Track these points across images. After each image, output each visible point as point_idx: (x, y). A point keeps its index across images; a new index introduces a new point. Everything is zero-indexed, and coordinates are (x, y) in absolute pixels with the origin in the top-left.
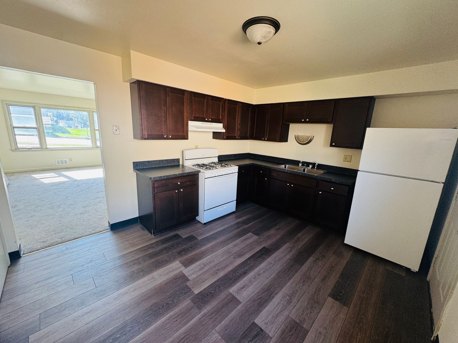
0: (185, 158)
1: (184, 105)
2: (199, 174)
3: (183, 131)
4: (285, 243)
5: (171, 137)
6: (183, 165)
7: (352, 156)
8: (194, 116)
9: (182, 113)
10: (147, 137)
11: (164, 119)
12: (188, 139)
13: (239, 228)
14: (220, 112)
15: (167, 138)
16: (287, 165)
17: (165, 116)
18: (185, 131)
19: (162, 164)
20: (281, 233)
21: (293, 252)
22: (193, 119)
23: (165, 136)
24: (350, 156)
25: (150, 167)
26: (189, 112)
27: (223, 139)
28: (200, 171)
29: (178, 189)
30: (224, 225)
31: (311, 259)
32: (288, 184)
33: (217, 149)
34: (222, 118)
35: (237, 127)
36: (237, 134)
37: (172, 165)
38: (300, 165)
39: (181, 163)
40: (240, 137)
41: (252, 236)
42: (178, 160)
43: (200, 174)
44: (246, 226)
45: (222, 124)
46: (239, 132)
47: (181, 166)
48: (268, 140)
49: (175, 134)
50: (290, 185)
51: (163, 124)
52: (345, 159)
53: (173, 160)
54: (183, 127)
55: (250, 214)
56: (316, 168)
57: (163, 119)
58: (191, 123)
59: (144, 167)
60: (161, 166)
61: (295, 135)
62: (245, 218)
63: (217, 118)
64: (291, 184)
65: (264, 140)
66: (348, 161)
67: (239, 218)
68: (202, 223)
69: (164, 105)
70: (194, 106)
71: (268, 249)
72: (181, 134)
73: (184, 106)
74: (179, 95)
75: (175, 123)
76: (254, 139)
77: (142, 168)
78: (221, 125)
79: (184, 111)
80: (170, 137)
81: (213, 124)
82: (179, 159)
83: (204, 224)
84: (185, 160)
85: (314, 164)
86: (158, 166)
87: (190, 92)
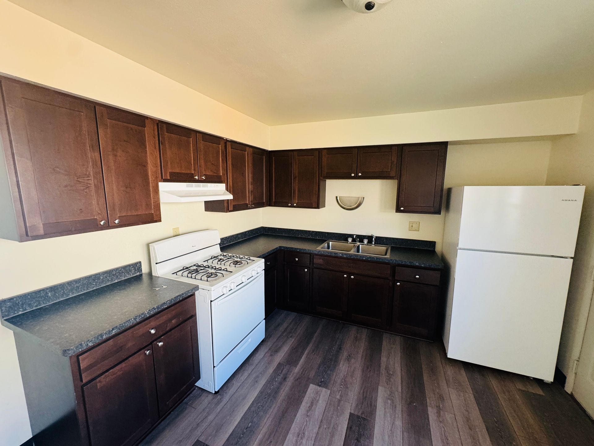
0: (156, 259)
1: (146, 148)
2: (197, 293)
3: (148, 206)
4: (375, 390)
5: (119, 222)
6: (150, 274)
7: (419, 222)
8: (170, 172)
9: (143, 165)
10: (42, 232)
11: (96, 181)
12: (160, 221)
13: (288, 380)
14: (220, 163)
15: (108, 226)
16: (331, 243)
17: (96, 174)
18: (153, 204)
19: (96, 285)
20: (358, 364)
21: (399, 408)
22: (169, 178)
23: (102, 223)
24: (417, 223)
25: (62, 299)
26: (159, 163)
27: (228, 210)
28: (197, 288)
29: (151, 343)
30: (256, 381)
31: (432, 413)
32: (346, 276)
33: (216, 230)
34: (223, 174)
35: (249, 189)
36: (249, 199)
37: (123, 279)
38: (350, 240)
39: (145, 269)
40: (254, 204)
41: (317, 393)
42: (137, 266)
43: (198, 295)
44: (297, 370)
45: (225, 184)
46: (252, 196)
47: (145, 278)
48: (298, 207)
49: (128, 214)
50: (349, 277)
51: (93, 192)
52: (411, 228)
53: (127, 268)
54: (148, 195)
55: (291, 337)
56: (373, 243)
57: (92, 182)
58: (163, 187)
59: (40, 304)
60: (95, 288)
61: (337, 197)
62: (286, 349)
63: (215, 174)
64: (349, 274)
65: (292, 206)
66: (416, 230)
67: (277, 351)
68: (213, 393)
69: (92, 147)
70: (168, 151)
71: (358, 417)
72: (144, 213)
73: (146, 151)
74: (131, 126)
75: (127, 188)
76: (273, 205)
77: (34, 308)
78: (222, 186)
79: (147, 163)
80: (117, 222)
81: (209, 185)
82: (140, 262)
83: (214, 394)
84: (156, 263)
85: (370, 238)
86: (85, 292)
87: (158, 122)
